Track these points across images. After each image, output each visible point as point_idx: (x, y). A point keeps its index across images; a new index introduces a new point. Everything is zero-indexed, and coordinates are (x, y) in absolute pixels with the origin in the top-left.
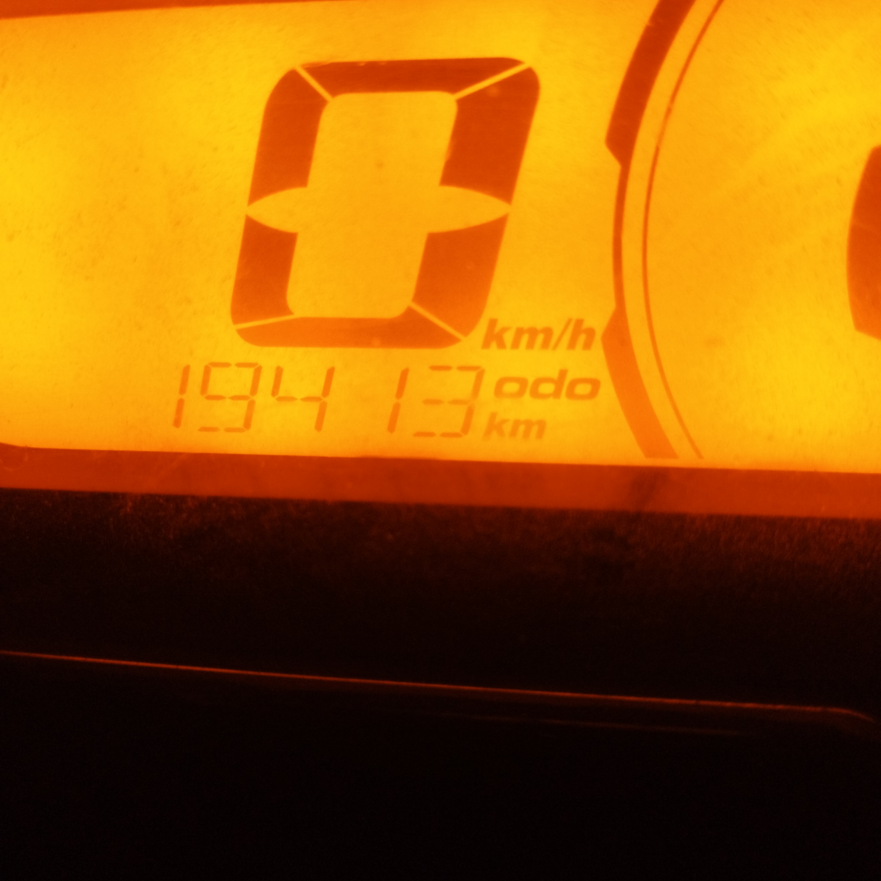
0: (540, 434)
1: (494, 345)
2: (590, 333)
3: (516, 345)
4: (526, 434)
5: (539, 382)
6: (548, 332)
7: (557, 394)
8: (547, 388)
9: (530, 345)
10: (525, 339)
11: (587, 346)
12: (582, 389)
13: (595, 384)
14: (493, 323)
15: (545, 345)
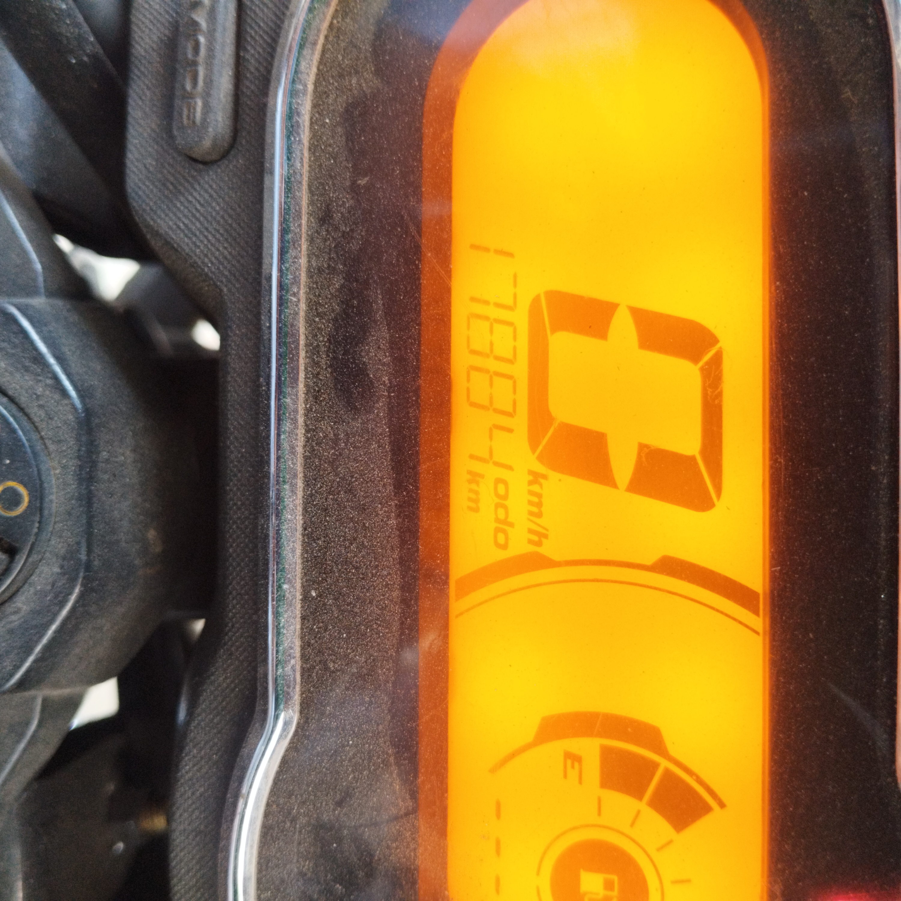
0: (470, 509)
1: (531, 478)
2: (539, 544)
3: (531, 493)
4: (470, 499)
5: (505, 507)
6: (539, 515)
7: (497, 520)
8: (501, 514)
9: (530, 503)
10: (536, 499)
11: (530, 542)
12: (501, 538)
13: (504, 547)
14: (545, 477)
15: (531, 513)
